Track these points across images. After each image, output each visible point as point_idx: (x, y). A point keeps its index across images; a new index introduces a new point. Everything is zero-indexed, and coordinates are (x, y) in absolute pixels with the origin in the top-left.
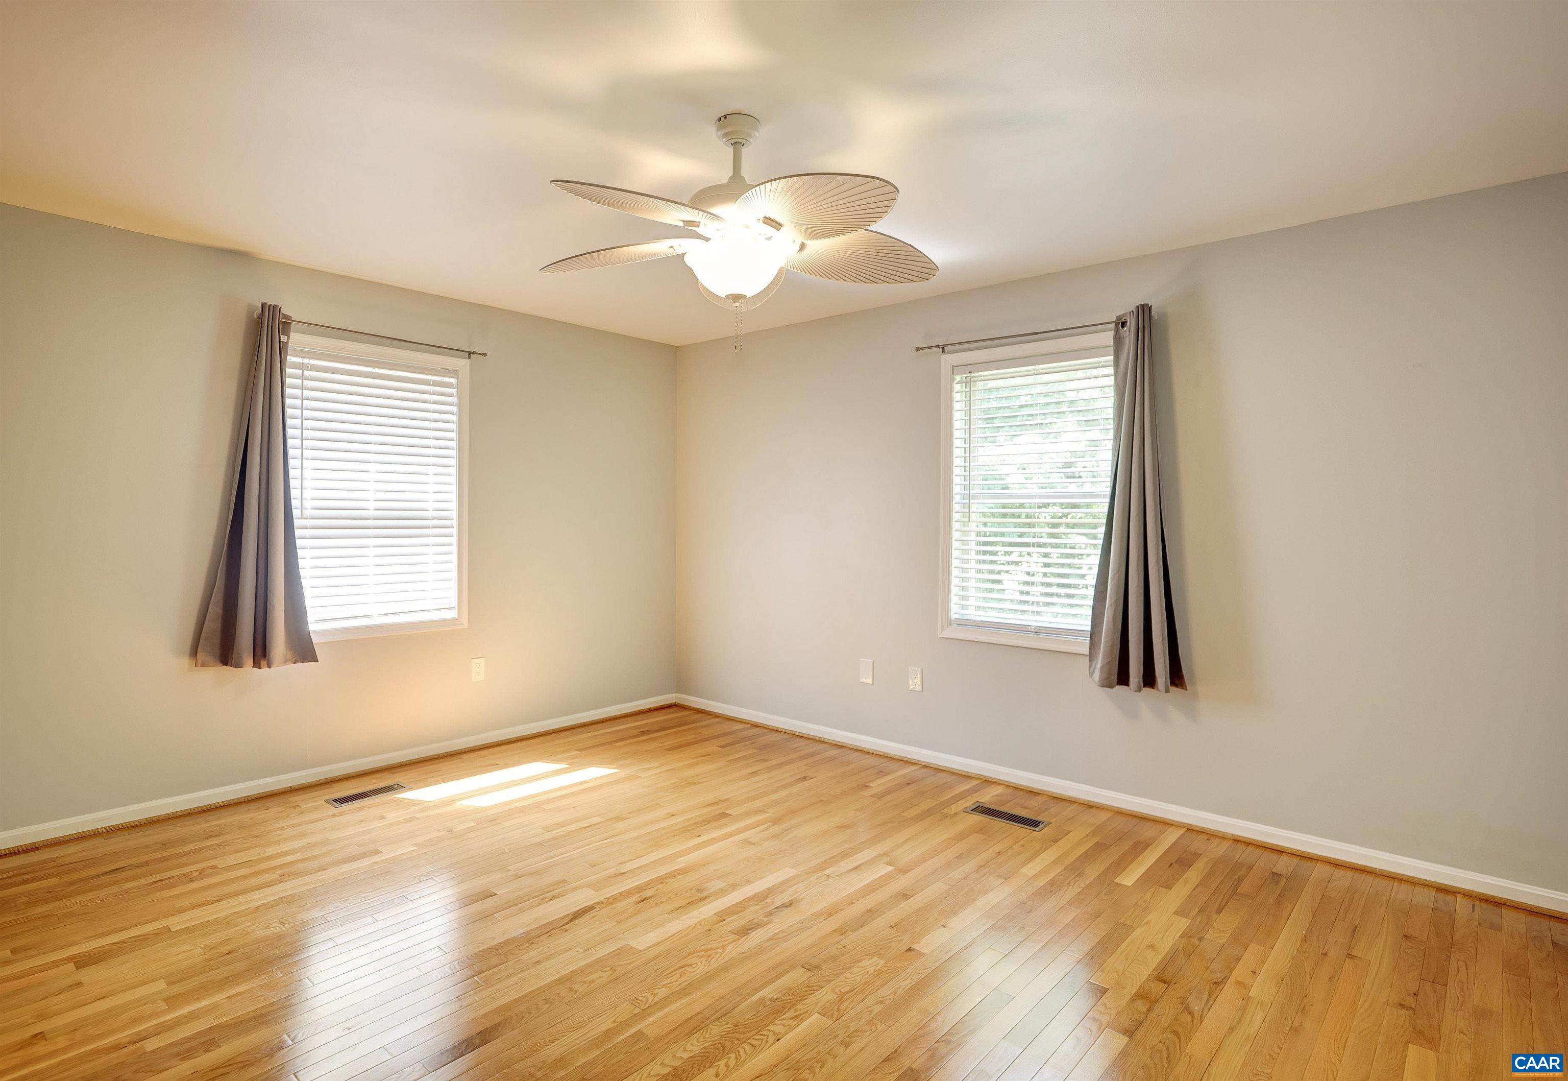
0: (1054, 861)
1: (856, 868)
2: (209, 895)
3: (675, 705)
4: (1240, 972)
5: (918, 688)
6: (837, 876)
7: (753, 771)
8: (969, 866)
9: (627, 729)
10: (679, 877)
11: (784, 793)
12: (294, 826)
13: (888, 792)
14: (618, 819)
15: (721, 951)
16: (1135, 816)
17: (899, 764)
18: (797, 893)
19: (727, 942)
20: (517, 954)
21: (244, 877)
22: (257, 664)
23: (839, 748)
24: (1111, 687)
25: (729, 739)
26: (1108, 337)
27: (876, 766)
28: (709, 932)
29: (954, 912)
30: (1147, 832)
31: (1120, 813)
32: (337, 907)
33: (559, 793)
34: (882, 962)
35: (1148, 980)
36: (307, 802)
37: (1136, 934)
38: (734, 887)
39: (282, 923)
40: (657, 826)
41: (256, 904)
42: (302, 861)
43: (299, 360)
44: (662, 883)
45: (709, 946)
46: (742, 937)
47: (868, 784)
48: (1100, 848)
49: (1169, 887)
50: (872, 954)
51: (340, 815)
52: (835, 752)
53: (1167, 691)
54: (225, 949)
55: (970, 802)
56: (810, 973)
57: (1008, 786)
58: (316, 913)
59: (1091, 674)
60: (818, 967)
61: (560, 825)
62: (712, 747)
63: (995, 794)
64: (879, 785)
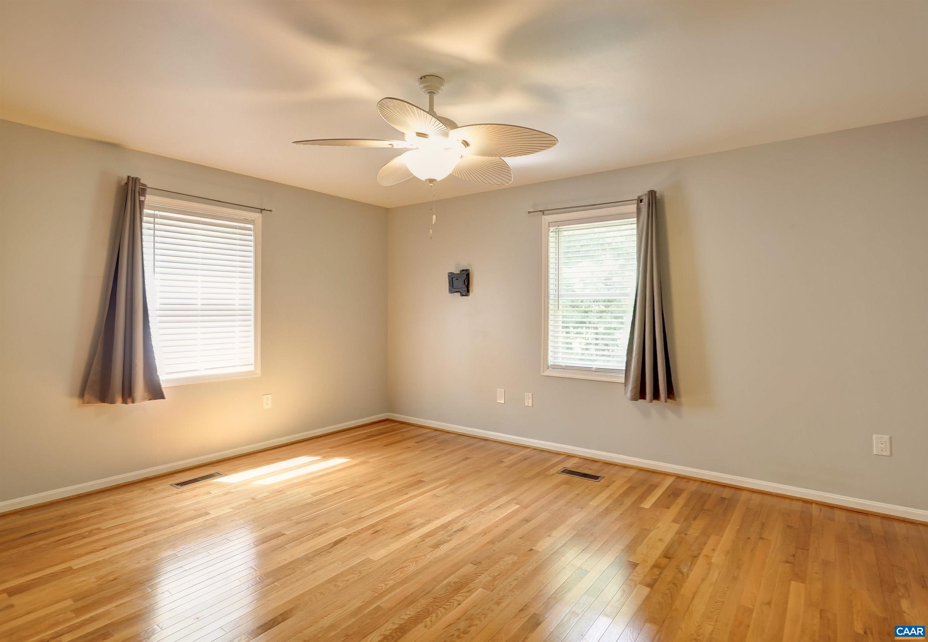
0: (608, 497)
1: (499, 507)
2: (96, 546)
3: (388, 420)
4: (706, 550)
5: (530, 405)
6: (488, 512)
7: (436, 456)
8: (561, 503)
9: (360, 434)
10: (396, 518)
11: (455, 467)
12: (151, 501)
13: (514, 464)
14: (358, 486)
15: (424, 557)
16: (649, 471)
17: (520, 448)
18: (465, 522)
19: (427, 553)
20: (301, 568)
21: (120, 533)
22: (125, 402)
23: (485, 441)
24: (636, 400)
25: (421, 438)
26: (633, 208)
27: (507, 450)
28: (416, 547)
29: (554, 528)
30: (656, 479)
31: (641, 470)
32: (184, 548)
33: (320, 474)
34: (516, 558)
35: (659, 557)
36: (158, 486)
37: (652, 534)
38: (429, 521)
39: (148, 559)
40: (382, 490)
41: (130, 549)
42: (157, 522)
43: (152, 212)
44: (386, 522)
45: (417, 556)
46: (435, 549)
47: (502, 460)
48: (632, 489)
49: (668, 508)
50: (510, 554)
51: (181, 493)
52: (482, 443)
53: (666, 402)
54: (111, 578)
55: (560, 468)
56: (477, 566)
57: (581, 458)
58: (169, 553)
59: (626, 393)
60: (480, 563)
61: (322, 492)
62: (411, 443)
63: (574, 462)
64: (508, 461)
